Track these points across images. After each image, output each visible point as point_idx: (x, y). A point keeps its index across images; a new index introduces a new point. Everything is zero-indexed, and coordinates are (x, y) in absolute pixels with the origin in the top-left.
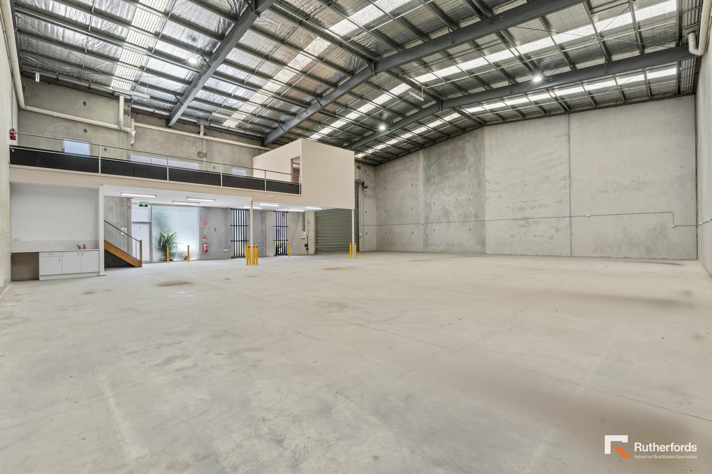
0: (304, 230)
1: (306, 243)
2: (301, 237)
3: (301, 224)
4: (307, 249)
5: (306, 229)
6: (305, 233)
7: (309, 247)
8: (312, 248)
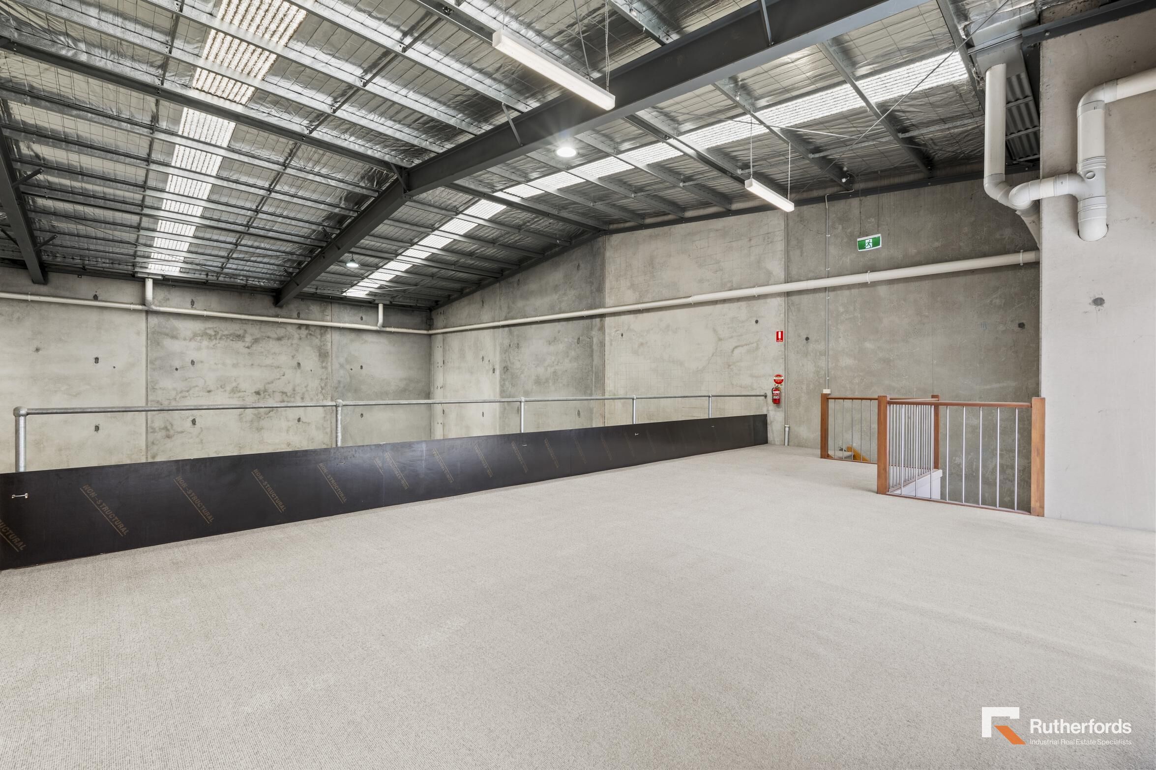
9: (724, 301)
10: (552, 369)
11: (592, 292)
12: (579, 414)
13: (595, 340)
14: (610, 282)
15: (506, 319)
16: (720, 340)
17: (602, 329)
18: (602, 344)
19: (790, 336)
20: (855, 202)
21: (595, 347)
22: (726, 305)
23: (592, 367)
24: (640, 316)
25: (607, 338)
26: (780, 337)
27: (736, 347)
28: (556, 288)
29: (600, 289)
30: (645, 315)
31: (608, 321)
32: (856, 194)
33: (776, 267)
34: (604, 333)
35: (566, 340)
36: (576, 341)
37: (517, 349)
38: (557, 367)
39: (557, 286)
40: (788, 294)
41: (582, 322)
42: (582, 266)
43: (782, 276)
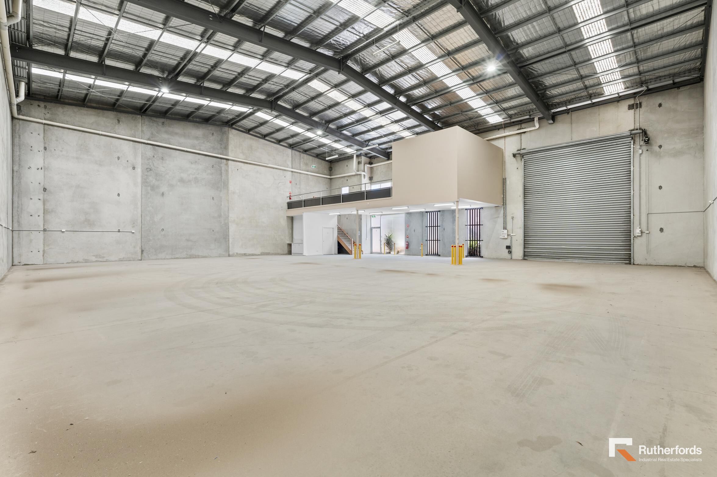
0: (505, 228)
1: (509, 245)
2: (501, 237)
3: (501, 220)
4: (510, 252)
5: (509, 226)
6: (506, 231)
7: (514, 249)
8: (518, 251)
9: (276, 168)
10: (194, 176)
11: (221, 148)
12: (213, 198)
13: (223, 168)
14: (231, 147)
15: (149, 139)
16: (275, 180)
17: (227, 164)
18: (227, 171)
19: (293, 182)
20: (305, 155)
21: (223, 171)
22: (277, 170)
23: (221, 179)
24: (246, 165)
25: (230, 169)
26: (291, 182)
27: (279, 183)
28: (197, 138)
29: (226, 148)
30: (248, 165)
31: (230, 162)
32: (306, 154)
33: (289, 163)
34: (228, 167)
35: (204, 164)
36: (211, 166)
37: (161, 160)
38: (197, 176)
39: (197, 137)
40: (292, 172)
41: (215, 159)
42: (215, 134)
43: (291, 166)
